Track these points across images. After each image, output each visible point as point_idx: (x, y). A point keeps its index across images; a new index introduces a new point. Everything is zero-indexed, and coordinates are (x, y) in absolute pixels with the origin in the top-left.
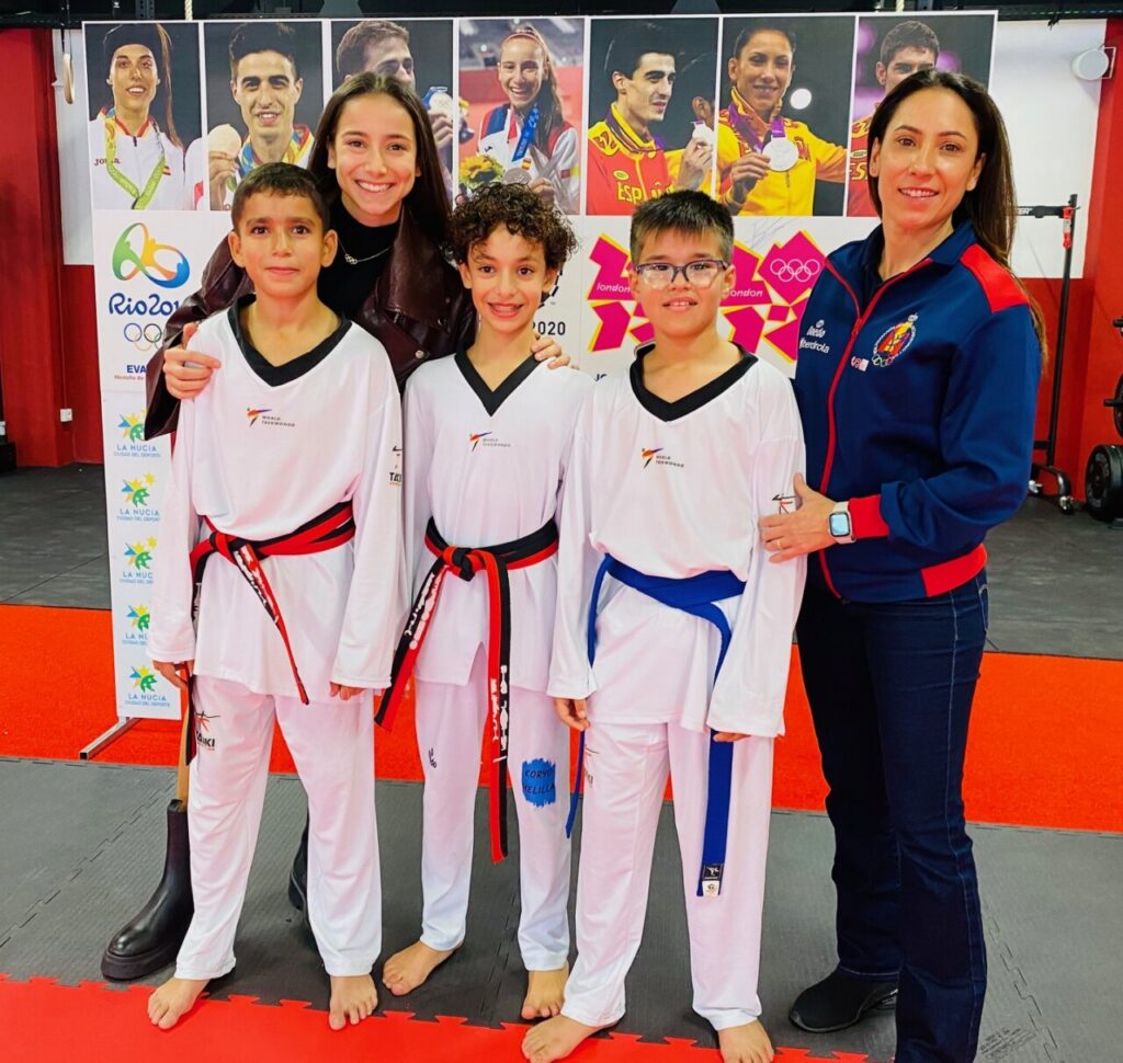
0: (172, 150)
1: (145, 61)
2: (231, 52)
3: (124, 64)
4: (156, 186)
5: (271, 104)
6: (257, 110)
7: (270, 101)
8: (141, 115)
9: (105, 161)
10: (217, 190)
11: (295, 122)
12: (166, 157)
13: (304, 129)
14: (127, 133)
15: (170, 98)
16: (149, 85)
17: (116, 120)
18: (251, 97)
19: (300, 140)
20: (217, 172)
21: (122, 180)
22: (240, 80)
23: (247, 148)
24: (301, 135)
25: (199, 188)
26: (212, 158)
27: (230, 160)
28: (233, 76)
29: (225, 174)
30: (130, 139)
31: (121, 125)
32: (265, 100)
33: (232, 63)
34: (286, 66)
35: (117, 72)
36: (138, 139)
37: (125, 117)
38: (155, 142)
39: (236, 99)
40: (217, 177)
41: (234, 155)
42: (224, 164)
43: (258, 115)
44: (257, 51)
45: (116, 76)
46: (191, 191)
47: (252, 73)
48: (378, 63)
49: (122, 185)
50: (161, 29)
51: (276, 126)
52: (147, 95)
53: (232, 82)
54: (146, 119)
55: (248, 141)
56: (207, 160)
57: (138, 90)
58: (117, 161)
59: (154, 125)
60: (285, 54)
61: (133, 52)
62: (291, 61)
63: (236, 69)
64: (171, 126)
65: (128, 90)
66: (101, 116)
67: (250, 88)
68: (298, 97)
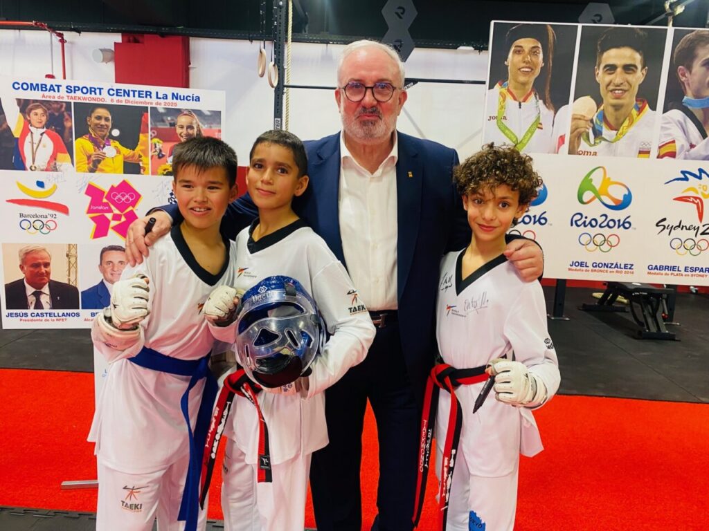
0: (546, 113)
1: (535, 50)
2: (599, 47)
3: (519, 51)
4: (531, 136)
5: (622, 84)
6: (611, 87)
7: (621, 82)
8: (527, 87)
9: (496, 118)
10: (574, 141)
11: (637, 97)
12: (541, 117)
13: (643, 102)
14: (515, 99)
15: (550, 76)
16: (536, 67)
17: (509, 90)
18: (608, 78)
19: (639, 109)
20: (577, 129)
21: (507, 131)
22: (602, 66)
23: (600, 112)
24: (640, 106)
25: (562, 139)
26: (574, 119)
27: (587, 121)
28: (597, 63)
29: (583, 130)
30: (518, 103)
31: (511, 93)
32: (618, 80)
33: (598, 54)
34: (637, 58)
35: (513, 57)
36: (522, 104)
37: (516, 88)
38: (534, 106)
39: (597, 79)
40: (576, 132)
41: (589, 117)
42: (582, 123)
43: (611, 91)
44: (617, 46)
45: (512, 59)
46: (556, 141)
47: (611, 62)
48: (704, 59)
49: (506, 134)
50: (550, 28)
51: (624, 98)
52: (533, 74)
53: (596, 67)
54: (530, 90)
55: (602, 108)
56: (570, 119)
57: (527, 70)
58: (505, 118)
59: (535, 95)
60: (637, 50)
61: (526, 43)
62: (640, 55)
63: (600, 58)
64: (547, 96)
65: (519, 69)
66: (497, 87)
67: (609, 72)
68: (642, 80)
